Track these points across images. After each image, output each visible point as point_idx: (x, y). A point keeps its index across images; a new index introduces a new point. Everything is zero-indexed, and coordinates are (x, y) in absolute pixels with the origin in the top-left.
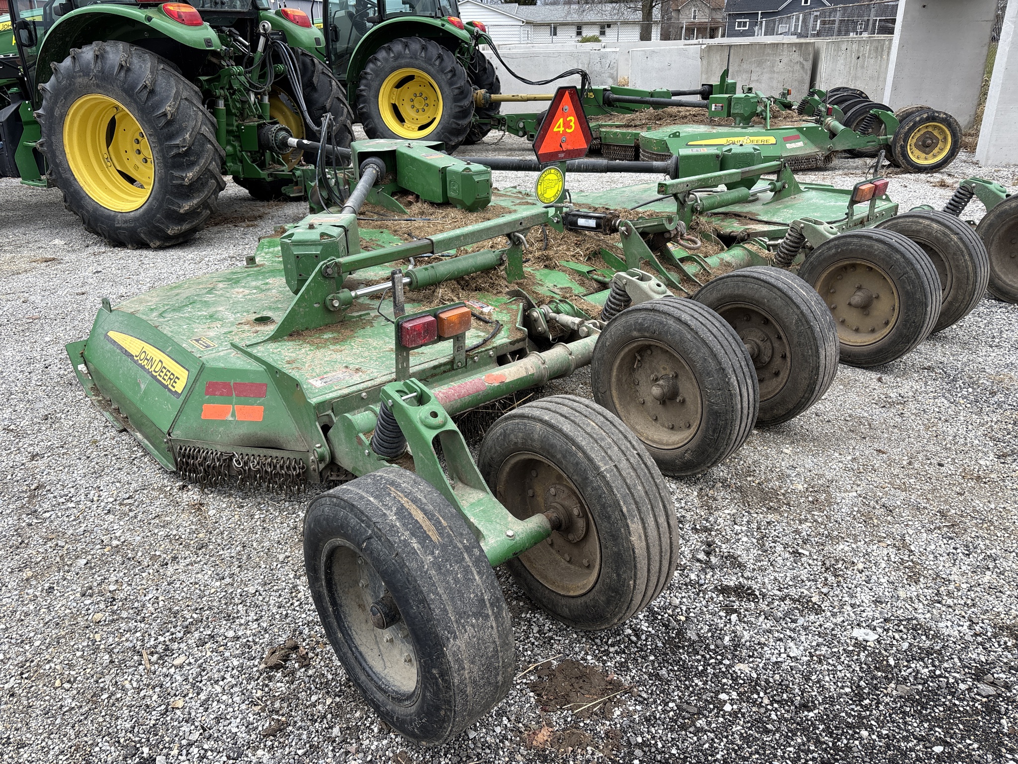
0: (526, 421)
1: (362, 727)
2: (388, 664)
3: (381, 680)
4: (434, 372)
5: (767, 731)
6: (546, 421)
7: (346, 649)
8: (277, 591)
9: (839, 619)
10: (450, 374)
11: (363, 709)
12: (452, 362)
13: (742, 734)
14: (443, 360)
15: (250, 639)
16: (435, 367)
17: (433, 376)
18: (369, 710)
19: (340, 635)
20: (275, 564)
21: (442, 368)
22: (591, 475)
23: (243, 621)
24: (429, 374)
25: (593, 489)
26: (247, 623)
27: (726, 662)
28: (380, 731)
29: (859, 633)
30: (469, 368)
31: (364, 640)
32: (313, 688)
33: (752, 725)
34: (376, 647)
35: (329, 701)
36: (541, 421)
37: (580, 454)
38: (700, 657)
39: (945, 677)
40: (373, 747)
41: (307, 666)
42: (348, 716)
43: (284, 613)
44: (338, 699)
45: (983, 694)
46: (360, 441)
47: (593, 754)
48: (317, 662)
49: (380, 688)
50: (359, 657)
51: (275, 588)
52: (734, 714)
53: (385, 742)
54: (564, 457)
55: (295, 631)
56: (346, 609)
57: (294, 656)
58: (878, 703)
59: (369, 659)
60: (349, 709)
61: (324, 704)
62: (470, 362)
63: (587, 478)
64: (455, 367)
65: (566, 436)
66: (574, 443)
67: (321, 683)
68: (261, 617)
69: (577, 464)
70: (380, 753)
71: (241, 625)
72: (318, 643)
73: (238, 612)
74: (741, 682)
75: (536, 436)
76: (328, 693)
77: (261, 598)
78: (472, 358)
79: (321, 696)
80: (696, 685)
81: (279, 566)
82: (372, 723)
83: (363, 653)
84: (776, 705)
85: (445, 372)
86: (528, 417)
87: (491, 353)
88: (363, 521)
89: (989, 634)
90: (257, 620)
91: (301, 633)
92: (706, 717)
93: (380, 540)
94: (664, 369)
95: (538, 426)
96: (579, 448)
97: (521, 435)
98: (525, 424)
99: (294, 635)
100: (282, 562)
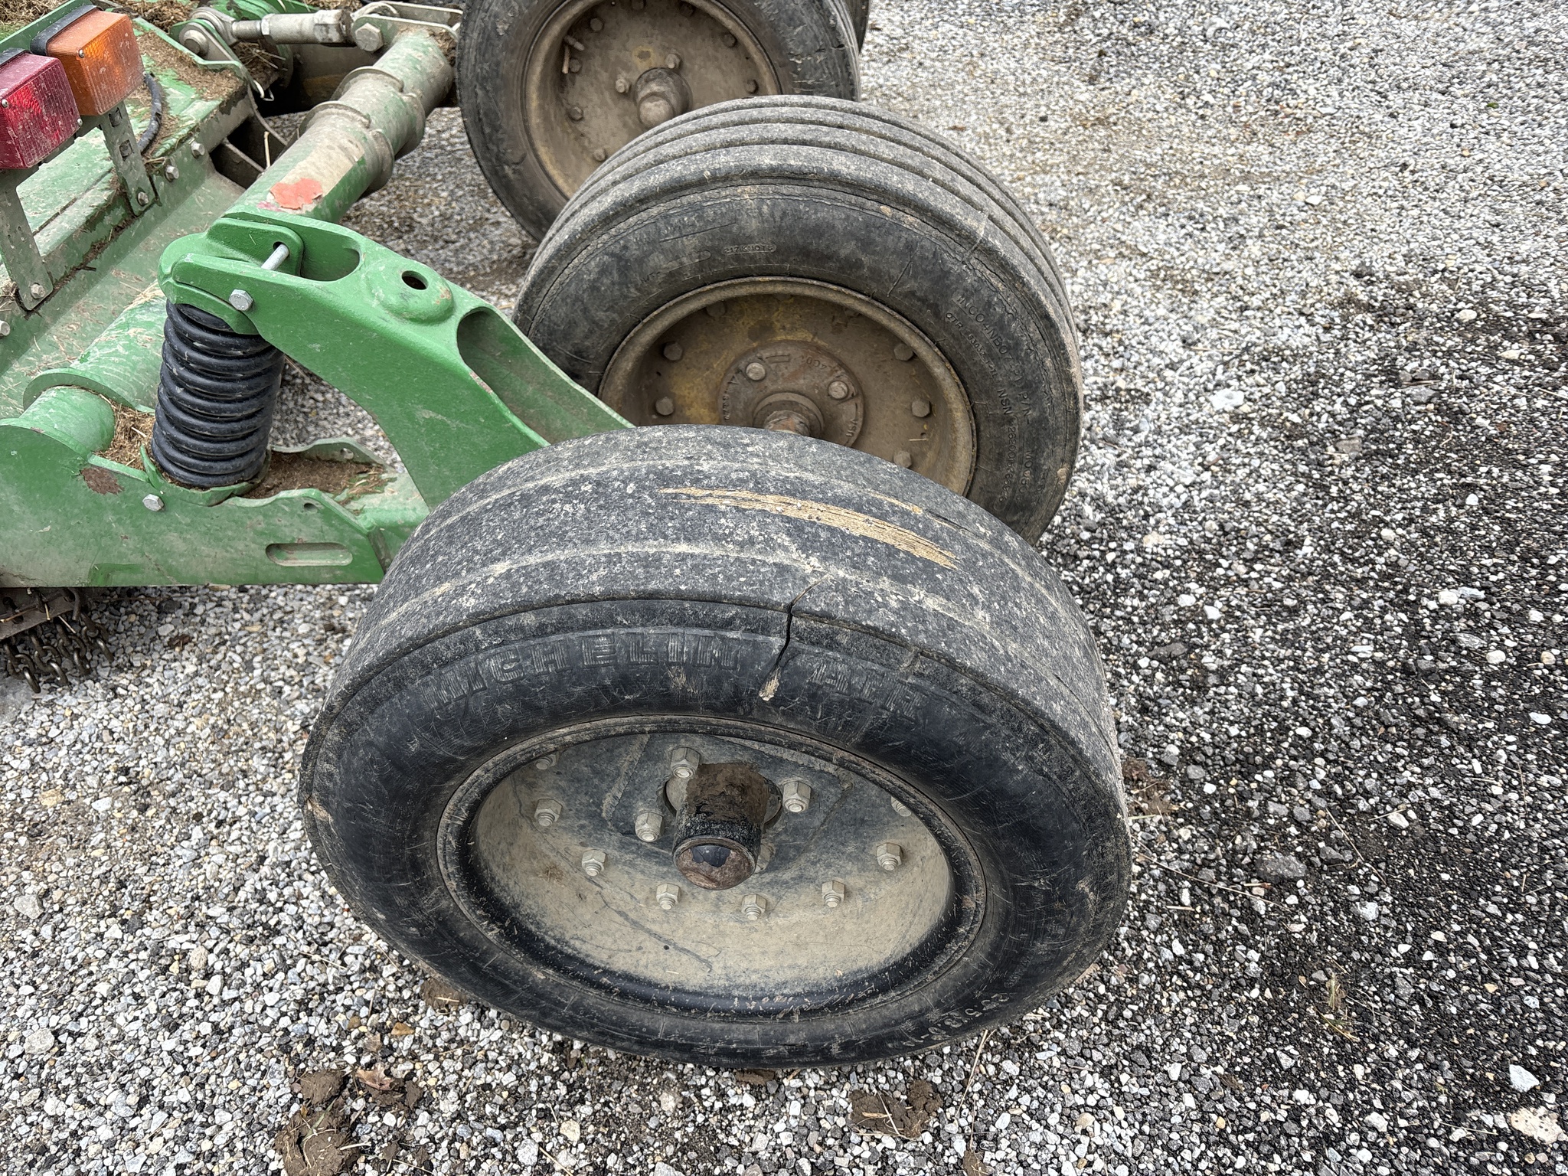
0: (695, 197)
1: (713, 1121)
2: (704, 951)
3: (730, 997)
4: (94, 236)
5: (1293, 612)
6: (772, 169)
7: (575, 993)
8: (116, 993)
9: (1179, 397)
10: (131, 231)
11: (665, 1085)
12: (122, 196)
13: (1273, 638)
14: (100, 196)
15: (183, 1157)
16: (92, 222)
17: (98, 248)
18: (680, 1075)
19: (539, 975)
20: (26, 934)
21: (108, 220)
22: (954, 260)
23: (105, 1133)
24: (85, 248)
25: (969, 293)
26: (123, 1128)
27: (1129, 546)
28: (756, 1092)
29: (1223, 400)
30: (165, 201)
31: (608, 942)
32: (498, 1135)
33: (1269, 617)
34: (642, 936)
35: (571, 1131)
36: (756, 175)
37: (910, 220)
38: (1086, 562)
39: (1367, 403)
40: (786, 1139)
41: (425, 1100)
42: (652, 1123)
43: (206, 1028)
44: (586, 1110)
45: (1423, 399)
46: (106, 482)
47: (1143, 827)
48: (432, 1074)
49: (743, 1015)
50: (629, 986)
51: (102, 989)
52: (1229, 615)
53: (795, 1108)
54: (866, 244)
55: (286, 1048)
56: (529, 906)
57: (359, 1104)
58: (1346, 483)
59: (656, 974)
60: (635, 1109)
61: (568, 1145)
62: (161, 185)
63: (946, 274)
64: (136, 209)
65: (857, 187)
66: (882, 194)
67: (502, 1108)
68: (147, 1083)
69: (910, 247)
70: (814, 1138)
71: (110, 1145)
72: (382, 1029)
73: (57, 1120)
74: (1178, 563)
75: (753, 225)
76: (545, 1115)
77: (90, 1043)
78: (163, 172)
79: (538, 1136)
80: (1135, 608)
81: (46, 931)
82: (722, 1095)
83: (632, 971)
84: (1258, 567)
85: (118, 229)
86: (700, 184)
87: (196, 146)
88: (728, 624)
89: (1338, 320)
90: (143, 1101)
91: (310, 1042)
92: (1207, 647)
93: (833, 645)
94: (644, 56)
95: (747, 194)
96: (904, 202)
97: (690, 243)
98: (697, 209)
99: (296, 1061)
100: (44, 917)
